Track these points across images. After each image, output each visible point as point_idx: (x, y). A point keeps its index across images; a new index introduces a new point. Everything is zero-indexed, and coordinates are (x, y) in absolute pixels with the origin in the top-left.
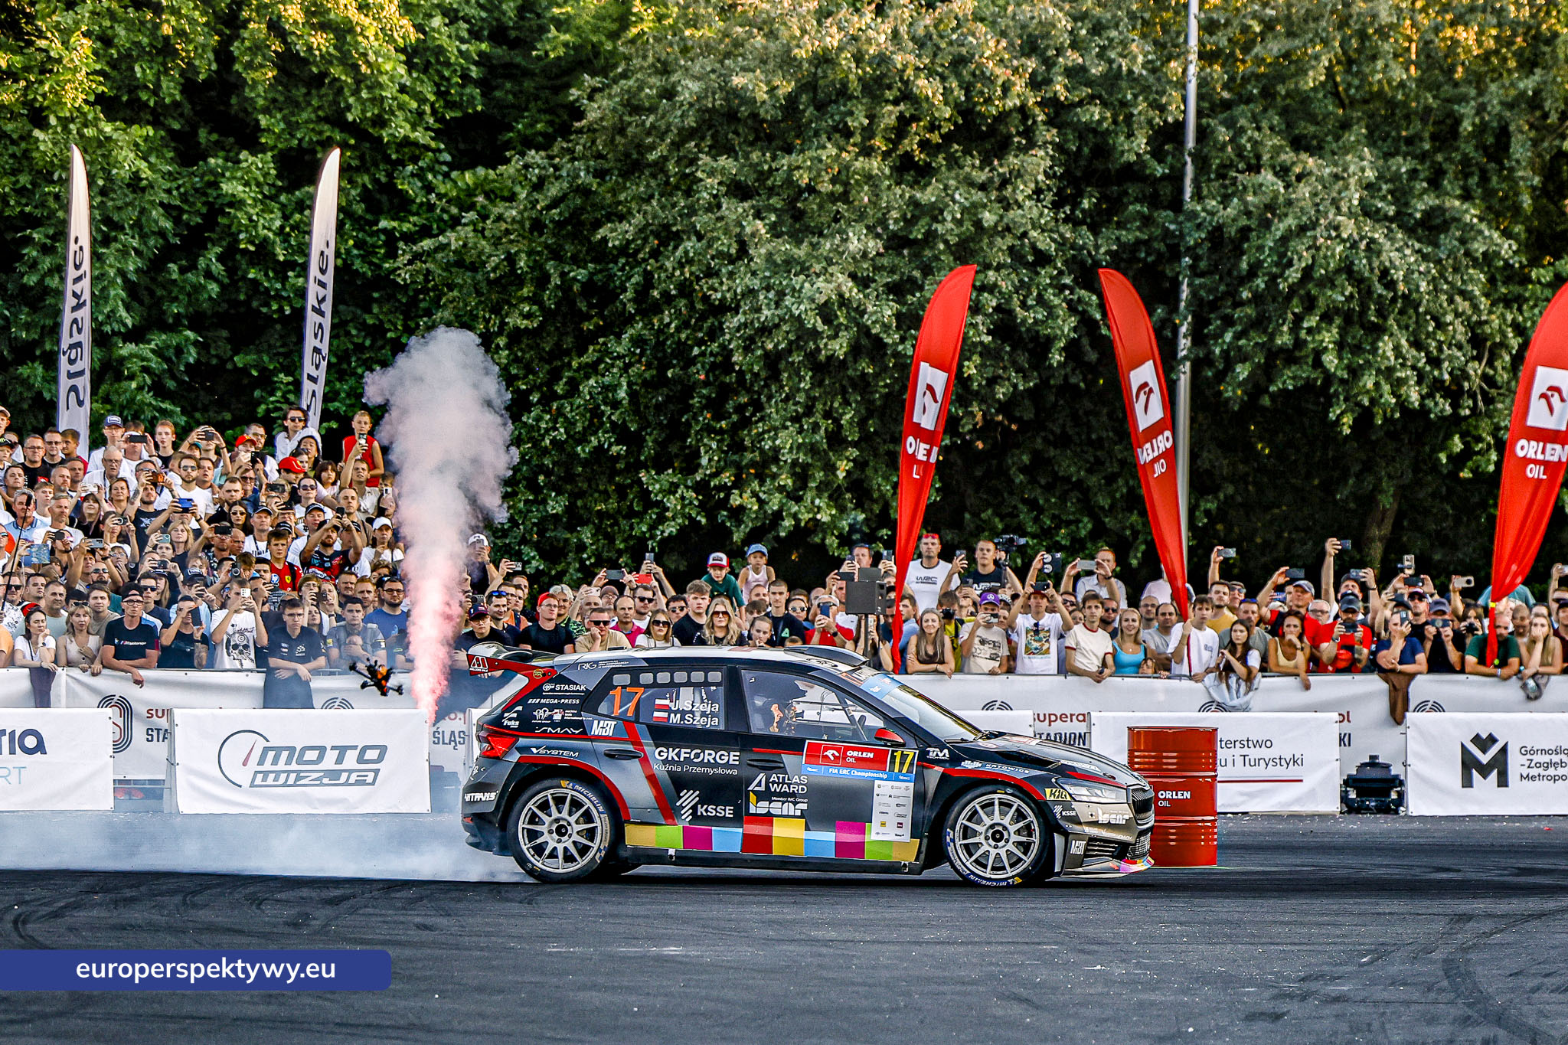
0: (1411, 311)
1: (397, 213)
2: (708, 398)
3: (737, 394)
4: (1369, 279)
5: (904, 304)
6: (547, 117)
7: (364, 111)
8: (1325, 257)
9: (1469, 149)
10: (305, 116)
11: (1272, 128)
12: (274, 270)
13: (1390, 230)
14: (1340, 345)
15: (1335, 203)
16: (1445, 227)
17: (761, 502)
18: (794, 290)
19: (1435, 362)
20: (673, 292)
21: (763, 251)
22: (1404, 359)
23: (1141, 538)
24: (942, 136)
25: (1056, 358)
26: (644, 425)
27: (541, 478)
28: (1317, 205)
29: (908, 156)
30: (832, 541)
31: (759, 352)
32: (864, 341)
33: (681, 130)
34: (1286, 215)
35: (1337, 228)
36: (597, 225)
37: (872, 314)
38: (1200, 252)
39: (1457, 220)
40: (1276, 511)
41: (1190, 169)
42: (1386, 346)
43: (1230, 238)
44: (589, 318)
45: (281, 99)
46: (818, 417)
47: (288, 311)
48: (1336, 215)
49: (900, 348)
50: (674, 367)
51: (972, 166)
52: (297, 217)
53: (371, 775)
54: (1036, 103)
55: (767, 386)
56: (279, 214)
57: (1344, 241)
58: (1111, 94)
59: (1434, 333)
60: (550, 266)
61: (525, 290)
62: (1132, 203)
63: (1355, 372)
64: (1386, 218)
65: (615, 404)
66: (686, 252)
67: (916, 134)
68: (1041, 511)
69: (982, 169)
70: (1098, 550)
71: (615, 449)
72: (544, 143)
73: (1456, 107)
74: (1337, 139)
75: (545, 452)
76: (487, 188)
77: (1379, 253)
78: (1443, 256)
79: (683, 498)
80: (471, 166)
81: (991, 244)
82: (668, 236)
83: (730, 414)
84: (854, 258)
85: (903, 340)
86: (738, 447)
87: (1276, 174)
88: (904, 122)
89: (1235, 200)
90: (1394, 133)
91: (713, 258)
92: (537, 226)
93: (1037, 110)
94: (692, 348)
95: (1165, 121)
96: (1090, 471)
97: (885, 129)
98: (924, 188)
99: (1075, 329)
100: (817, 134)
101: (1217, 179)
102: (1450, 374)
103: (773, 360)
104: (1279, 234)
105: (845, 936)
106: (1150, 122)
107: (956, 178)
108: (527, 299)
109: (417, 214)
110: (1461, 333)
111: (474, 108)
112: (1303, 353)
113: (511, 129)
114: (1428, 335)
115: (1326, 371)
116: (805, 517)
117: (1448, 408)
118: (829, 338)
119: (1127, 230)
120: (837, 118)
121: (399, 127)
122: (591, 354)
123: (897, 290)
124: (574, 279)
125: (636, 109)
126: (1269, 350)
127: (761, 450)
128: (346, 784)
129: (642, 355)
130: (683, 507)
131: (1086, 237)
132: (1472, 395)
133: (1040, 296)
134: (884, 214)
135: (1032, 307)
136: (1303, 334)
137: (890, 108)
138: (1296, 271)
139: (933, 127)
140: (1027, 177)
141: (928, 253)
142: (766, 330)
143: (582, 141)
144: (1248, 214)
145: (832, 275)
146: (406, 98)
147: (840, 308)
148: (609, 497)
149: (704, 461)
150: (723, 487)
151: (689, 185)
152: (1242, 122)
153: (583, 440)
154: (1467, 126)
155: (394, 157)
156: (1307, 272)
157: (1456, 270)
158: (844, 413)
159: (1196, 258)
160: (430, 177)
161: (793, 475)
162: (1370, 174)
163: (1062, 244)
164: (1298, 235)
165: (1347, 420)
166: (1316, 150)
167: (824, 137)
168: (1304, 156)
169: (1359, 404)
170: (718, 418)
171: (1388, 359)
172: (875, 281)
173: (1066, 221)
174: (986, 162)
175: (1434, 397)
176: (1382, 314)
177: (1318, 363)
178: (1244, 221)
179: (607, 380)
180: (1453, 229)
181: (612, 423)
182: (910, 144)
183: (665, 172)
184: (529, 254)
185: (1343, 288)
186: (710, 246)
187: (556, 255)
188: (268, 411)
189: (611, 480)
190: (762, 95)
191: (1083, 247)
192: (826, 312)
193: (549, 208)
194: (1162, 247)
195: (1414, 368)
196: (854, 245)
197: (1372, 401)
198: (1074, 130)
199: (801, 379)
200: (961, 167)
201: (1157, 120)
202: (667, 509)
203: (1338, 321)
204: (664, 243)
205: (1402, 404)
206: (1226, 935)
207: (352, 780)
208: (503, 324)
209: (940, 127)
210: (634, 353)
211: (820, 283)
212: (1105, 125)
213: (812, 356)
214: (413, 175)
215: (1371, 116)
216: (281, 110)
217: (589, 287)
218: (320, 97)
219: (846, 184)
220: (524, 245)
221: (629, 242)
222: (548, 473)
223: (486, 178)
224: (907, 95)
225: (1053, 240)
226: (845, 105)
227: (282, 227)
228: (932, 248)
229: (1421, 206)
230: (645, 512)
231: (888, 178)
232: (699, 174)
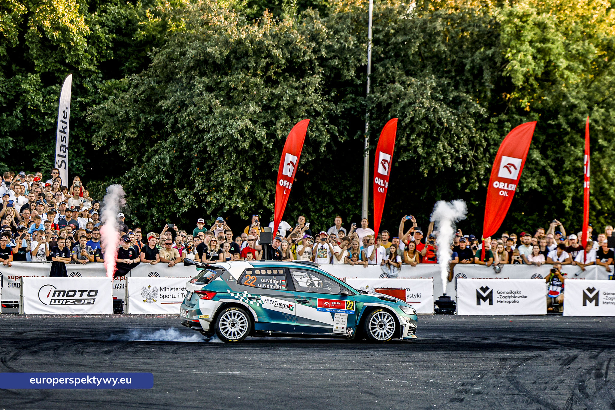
0: (448, 133)
1: (84, 95)
2: (198, 163)
3: (208, 161)
4: (434, 122)
5: (268, 129)
6: (137, 61)
7: (72, 59)
8: (418, 114)
9: (468, 75)
10: (50, 60)
11: (398, 67)
12: (40, 116)
13: (441, 104)
14: (423, 145)
15: (422, 95)
16: (460, 103)
17: (217, 199)
18: (230, 124)
19: (457, 151)
20: (185, 125)
21: (219, 111)
22: (446, 150)
23: (351, 213)
24: (282, 70)
25: (323, 149)
26: (175, 172)
27: (138, 191)
28: (415, 95)
29: (270, 77)
30: (242, 214)
31: (217, 147)
32: (254, 143)
33: (188, 67)
34: (404, 99)
35: (423, 103)
36: (157, 101)
37: (258, 134)
38: (373, 111)
39: (464, 100)
40: (398, 203)
41: (369, 82)
42: (440, 145)
43: (384, 107)
44: (154, 134)
45: (42, 54)
46: (238, 170)
47: (45, 130)
48: (422, 99)
49: (268, 145)
50: (185, 151)
51: (293, 80)
52: (48, 97)
53: (92, 300)
54: (315, 58)
55: (219, 158)
56: (42, 96)
57: (425, 108)
58: (341, 55)
59: (456, 141)
60: (141, 116)
61: (132, 124)
62: (348, 94)
63: (429, 154)
64: (440, 100)
65: (164, 165)
66: (191, 111)
67: (273, 69)
68: (316, 203)
69: (296, 82)
70: (335, 217)
71: (165, 181)
72: (138, 71)
73: (464, 60)
74: (422, 71)
75: (139, 181)
76: (116, 87)
77: (438, 112)
78: (460, 113)
79: (189, 198)
80: (110, 78)
81: (300, 108)
82: (183, 105)
83: (206, 169)
84: (251, 113)
85: (269, 143)
86: (208, 180)
87: (401, 84)
88: (268, 65)
89: (386, 93)
90: (441, 69)
91: (200, 113)
92: (136, 101)
93: (316, 61)
94: (193, 145)
95: (361, 65)
96: (333, 189)
97: (261, 68)
98: (276, 88)
99: (329, 139)
100: (237, 69)
101: (379, 86)
102: (462, 155)
103: (221, 150)
104: (402, 105)
105: (293, 367)
106: (355, 65)
107: (287, 85)
108: (133, 127)
109: (91, 96)
110: (466, 141)
111: (111, 57)
112: (410, 148)
113: (124, 65)
114: (455, 141)
115: (418, 154)
116: (233, 205)
117: (461, 167)
118: (243, 142)
119: (347, 103)
120: (244, 63)
121: (85, 65)
122: (155, 147)
123: (266, 125)
124: (150, 120)
125: (171, 60)
126: (398, 146)
127: (217, 182)
128: (83, 304)
129: (174, 147)
130: (190, 201)
131: (333, 106)
132: (470, 163)
133: (317, 127)
134: (262, 98)
135: (314, 131)
136: (410, 141)
137: (263, 60)
138: (408, 119)
139: (278, 67)
140: (312, 85)
141: (277, 112)
142: (219, 139)
143: (152, 71)
144: (391, 98)
145: (243, 120)
146: (87, 54)
147: (246, 131)
148: (162, 198)
149: (197, 185)
150: (203, 195)
151: (190, 87)
152: (388, 65)
153: (153, 177)
154: (468, 67)
155: (83, 75)
156: (412, 119)
157: (464, 118)
158: (247, 169)
159: (372, 114)
160: (95, 82)
161: (228, 190)
162: (434, 84)
163: (325, 108)
164: (408, 106)
165: (426, 171)
166: (414, 75)
167: (240, 70)
168: (411, 78)
169: (430, 166)
170: (201, 169)
171: (441, 150)
172: (258, 122)
173: (325, 100)
174: (298, 80)
175: (456, 164)
176: (438, 134)
177: (416, 152)
178: (389, 101)
179: (162, 156)
180: (463, 104)
181: (164, 171)
182: (271, 73)
183: (182, 82)
184: (133, 111)
185: (425, 125)
186: (199, 109)
187: (143, 112)
188: (38, 166)
189: (163, 192)
190: (217, 55)
191: (332, 110)
192: (241, 133)
193: (140, 95)
194: (359, 109)
195: (449, 153)
196: (251, 109)
197: (435, 164)
198: (329, 68)
199: (232, 156)
200: (288, 81)
201: (358, 65)
202: (183, 202)
203: (422, 136)
204: (182, 107)
205: (445, 166)
206: (425, 366)
207: (86, 303)
208: (124, 136)
209: (281, 67)
210: (171, 147)
211: (239, 122)
212: (340, 66)
213: (236, 149)
214: (89, 82)
215: (433, 63)
216: (42, 58)
217: (154, 122)
218: (56, 54)
219: (248, 87)
220: (131, 108)
221: (169, 107)
222: (140, 189)
223: (115, 83)
224: (269, 55)
225: (322, 107)
226: (247, 59)
227: (43, 100)
228: (279, 110)
229: (452, 96)
230: (175, 203)
231: (263, 85)
232: (195, 83)
